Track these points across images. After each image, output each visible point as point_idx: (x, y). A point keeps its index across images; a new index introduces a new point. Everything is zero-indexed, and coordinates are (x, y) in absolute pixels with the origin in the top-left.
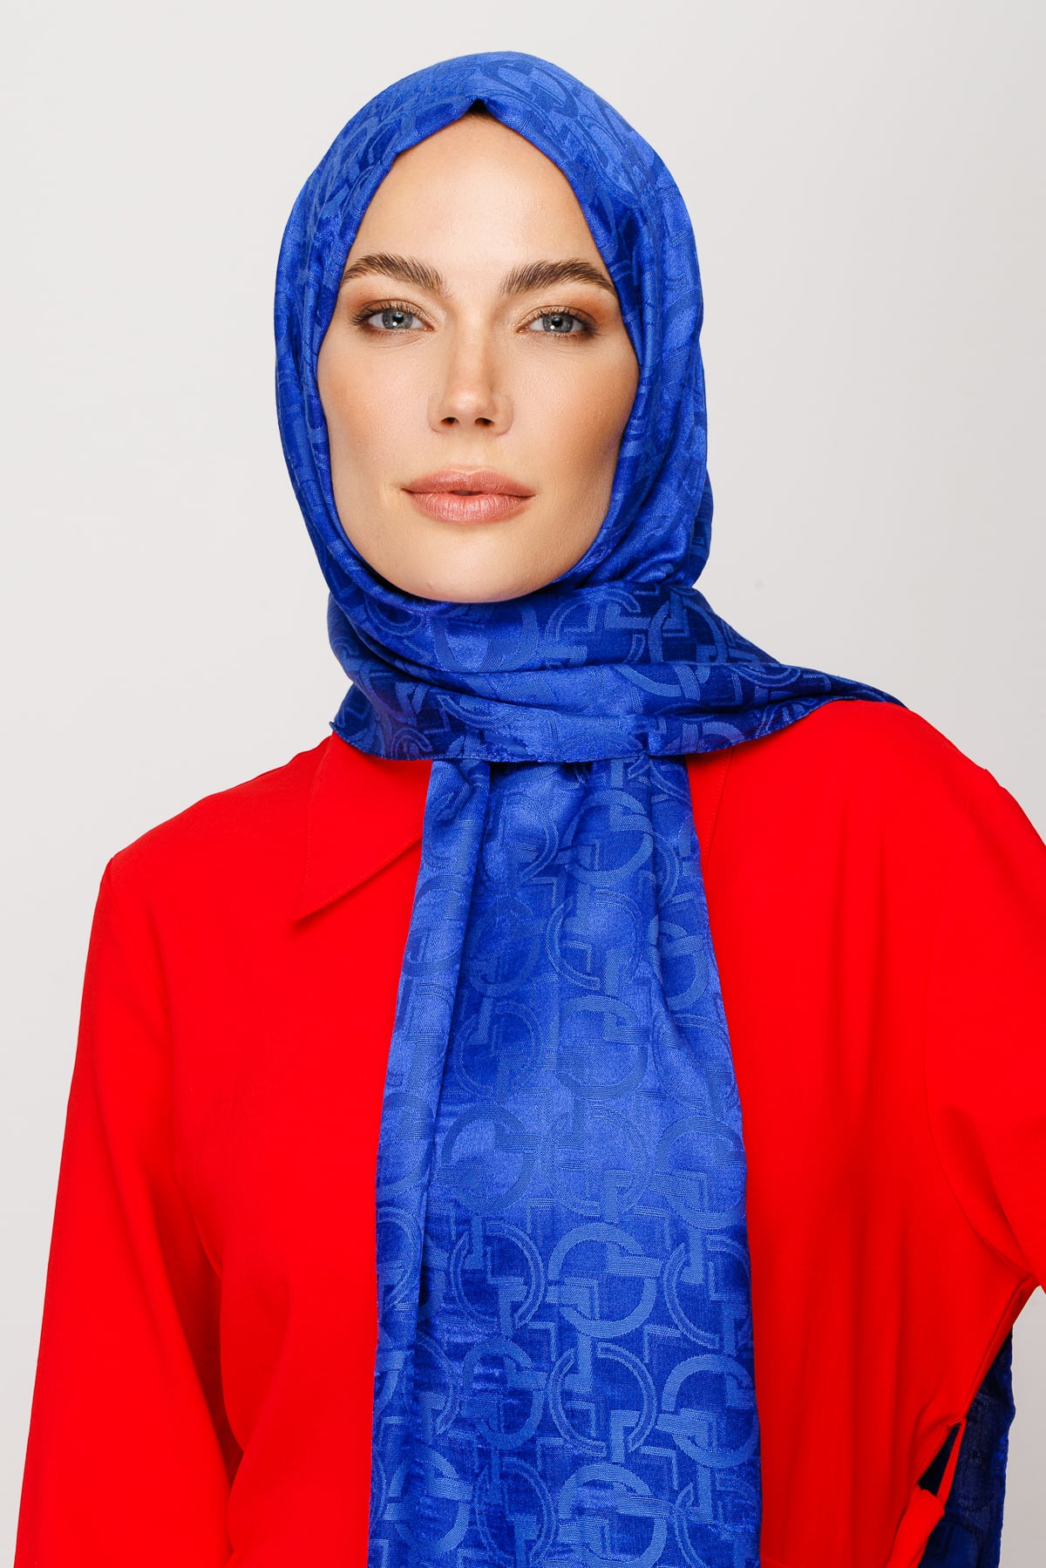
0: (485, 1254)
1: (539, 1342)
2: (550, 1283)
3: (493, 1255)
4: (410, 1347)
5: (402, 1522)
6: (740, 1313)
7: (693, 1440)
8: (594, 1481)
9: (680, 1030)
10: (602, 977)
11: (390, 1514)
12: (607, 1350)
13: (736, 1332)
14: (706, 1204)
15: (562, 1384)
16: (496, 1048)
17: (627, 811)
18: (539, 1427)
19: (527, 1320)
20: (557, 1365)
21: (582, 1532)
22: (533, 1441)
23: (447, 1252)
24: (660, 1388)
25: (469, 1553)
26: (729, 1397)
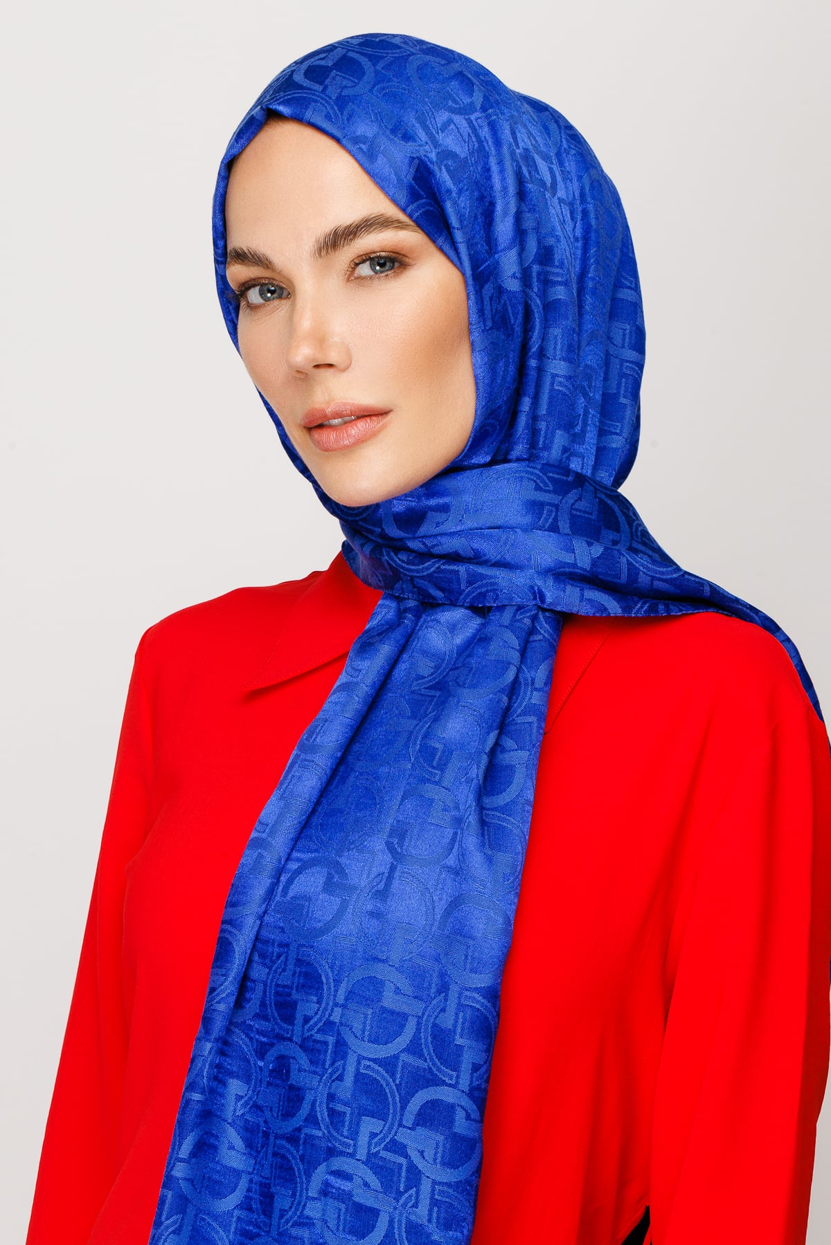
0: (295, 973)
1: (319, 1051)
2: (336, 1005)
3: (299, 976)
4: (218, 1039)
5: (187, 1179)
6: (480, 1058)
7: (422, 1153)
8: (339, 1171)
9: (483, 823)
10: (442, 771)
11: (179, 1171)
12: (369, 1066)
13: (472, 1074)
14: (468, 966)
15: (330, 1088)
17: (505, 644)
18: (306, 1120)
19: (313, 1032)
20: (329, 1071)
21: (324, 1210)
22: (299, 1129)
23: (268, 967)
24: (403, 1108)
25: (243, 1213)
26: (457, 1124)
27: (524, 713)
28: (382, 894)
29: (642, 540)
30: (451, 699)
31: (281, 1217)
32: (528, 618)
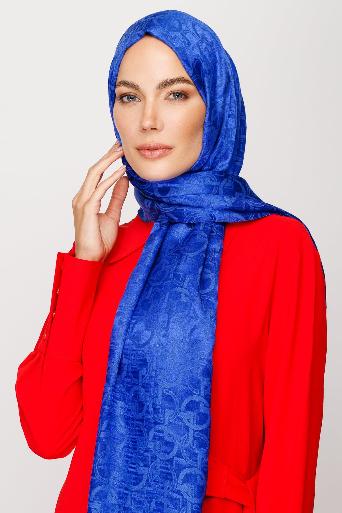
0: (137, 360)
1: (148, 387)
2: (153, 370)
4: (113, 386)
5: (105, 438)
6: (207, 384)
7: (188, 420)
8: (159, 430)
9: (201, 300)
10: (184, 282)
11: (102, 435)
12: (167, 391)
13: (205, 390)
14: (200, 351)
15: (153, 400)
16: (151, 301)
17: (202, 236)
18: (146, 413)
19: (146, 381)
20: (152, 394)
21: (155, 445)
22: (144, 417)
23: (128, 359)
24: (181, 405)
25: (126, 449)
26: (201, 409)
27: (212, 261)
28: (166, 328)
29: (250, 194)
30: (183, 256)
31: (140, 449)
32: (209, 227)
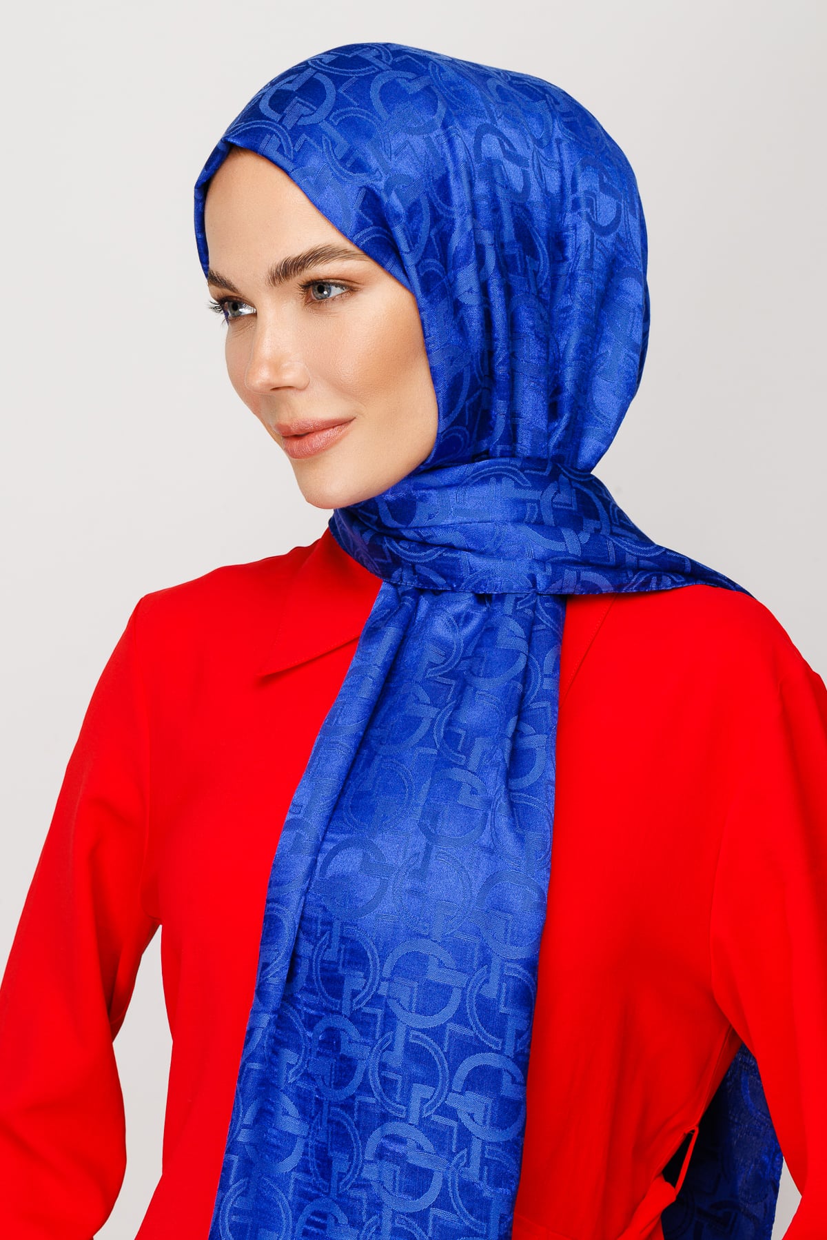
0: (340, 950)
1: (368, 1023)
2: (383, 979)
3: (345, 952)
4: (274, 1012)
5: (251, 1144)
6: (522, 1025)
7: (471, 1116)
8: (393, 1135)
9: (512, 805)
10: (468, 756)
11: (243, 1137)
12: (417, 1037)
13: (516, 1039)
14: (508, 940)
15: (381, 1058)
16: (377, 795)
17: (511, 633)
18: (359, 1088)
19: (362, 1006)
20: (379, 1042)
21: (380, 1172)
22: (353, 1097)
23: (313, 944)
24: (453, 1072)
25: (300, 1176)
26: (503, 1088)
27: (538, 699)
28: (421, 873)
30: (468, 688)
31: (340, 1179)
32: (528, 608)
